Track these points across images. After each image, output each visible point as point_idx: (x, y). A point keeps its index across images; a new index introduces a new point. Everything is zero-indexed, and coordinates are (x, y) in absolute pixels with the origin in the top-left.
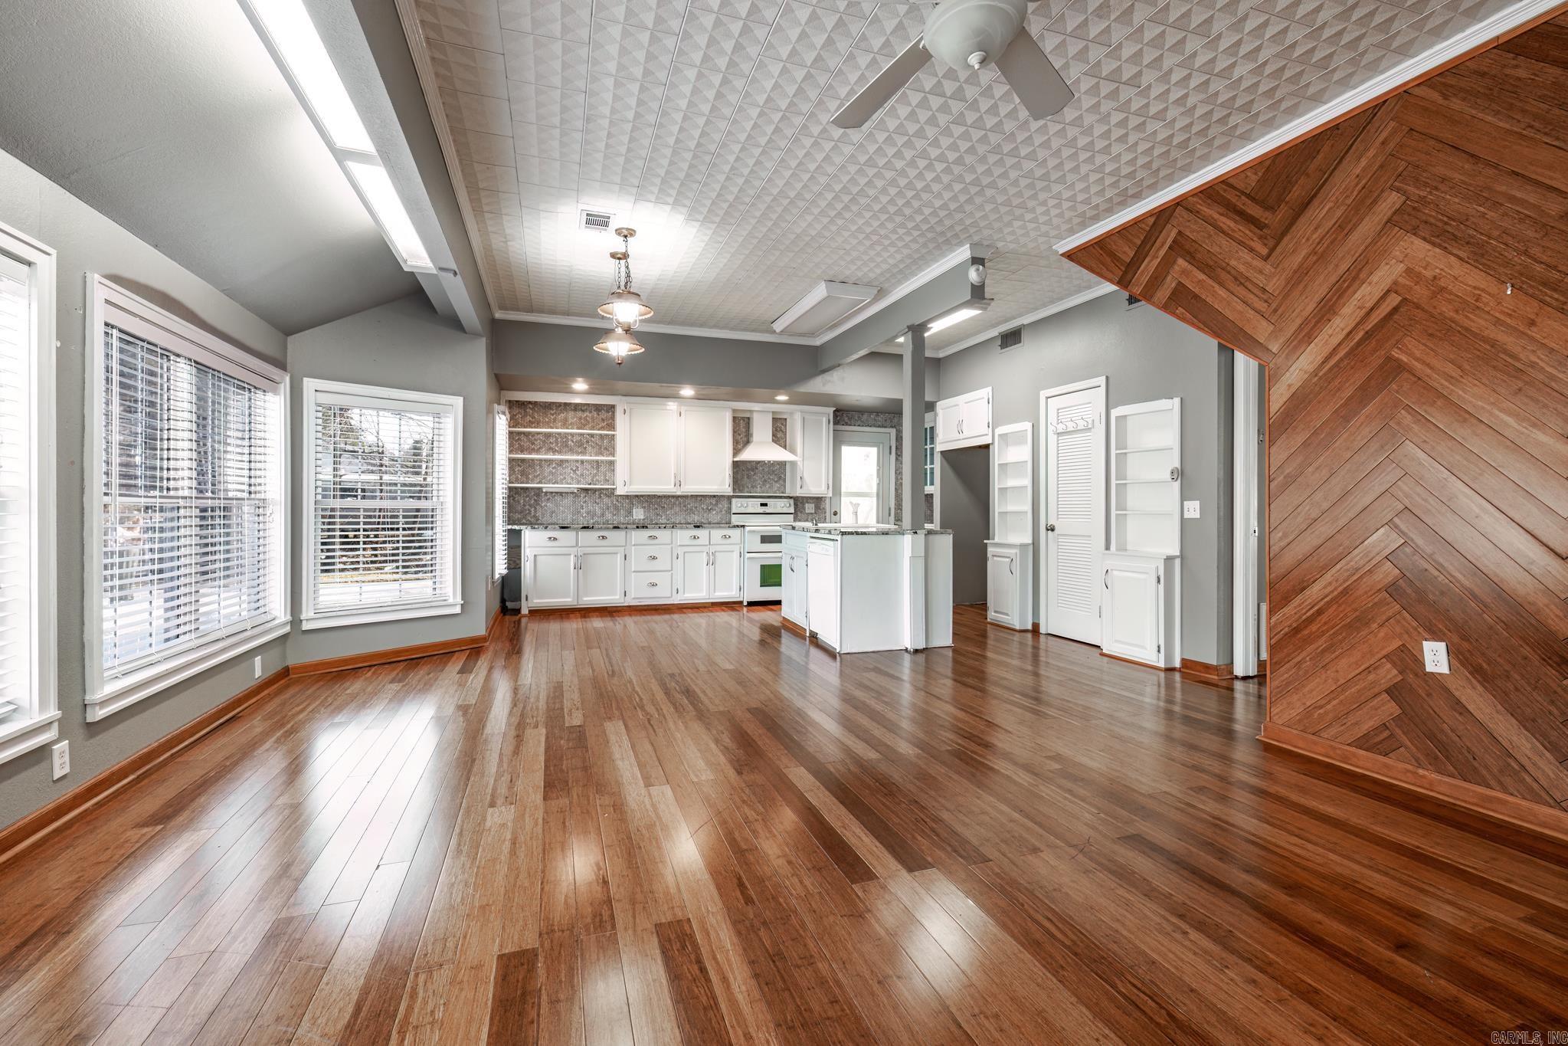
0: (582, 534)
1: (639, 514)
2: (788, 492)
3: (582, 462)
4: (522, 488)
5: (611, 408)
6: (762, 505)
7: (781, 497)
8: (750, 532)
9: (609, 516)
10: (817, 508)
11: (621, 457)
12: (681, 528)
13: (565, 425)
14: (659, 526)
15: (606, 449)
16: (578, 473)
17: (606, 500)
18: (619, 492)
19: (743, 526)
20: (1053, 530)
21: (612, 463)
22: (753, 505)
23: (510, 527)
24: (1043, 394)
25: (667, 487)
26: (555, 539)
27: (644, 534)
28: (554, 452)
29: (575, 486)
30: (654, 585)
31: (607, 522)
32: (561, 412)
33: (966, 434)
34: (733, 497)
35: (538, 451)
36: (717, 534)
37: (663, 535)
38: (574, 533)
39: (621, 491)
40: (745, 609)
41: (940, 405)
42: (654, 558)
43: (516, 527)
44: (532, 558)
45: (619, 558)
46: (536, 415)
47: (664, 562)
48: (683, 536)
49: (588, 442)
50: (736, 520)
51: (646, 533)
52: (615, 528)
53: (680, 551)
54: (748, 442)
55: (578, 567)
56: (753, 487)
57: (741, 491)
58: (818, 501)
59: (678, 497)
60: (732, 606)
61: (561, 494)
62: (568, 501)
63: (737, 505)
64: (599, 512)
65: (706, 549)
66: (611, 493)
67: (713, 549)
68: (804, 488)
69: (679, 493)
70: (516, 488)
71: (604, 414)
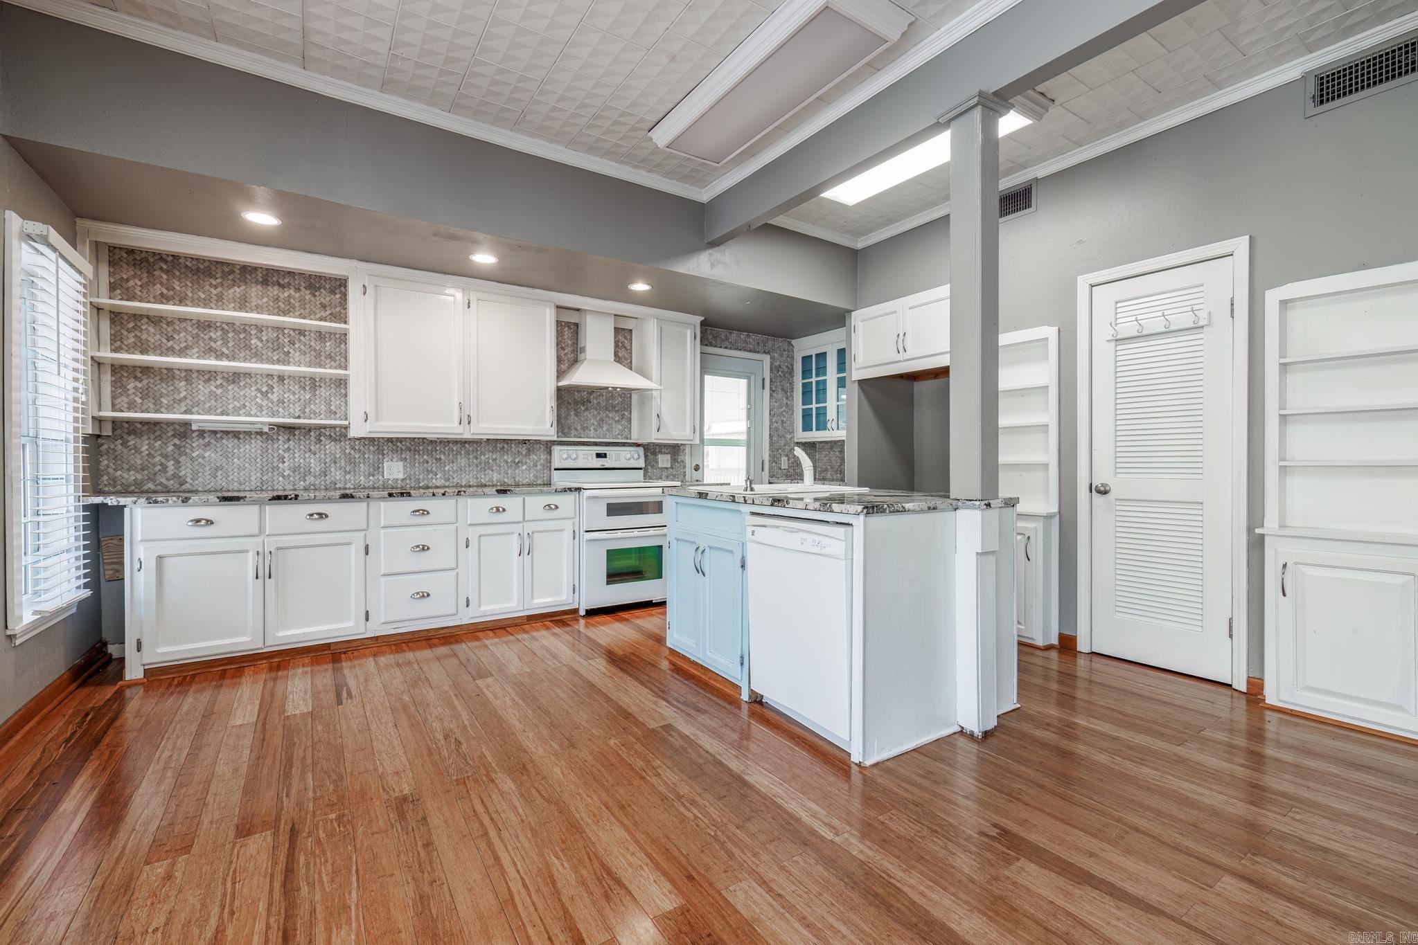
0: (272, 510)
1: (394, 470)
2: (635, 437)
3: (281, 379)
4: (144, 423)
5: (339, 285)
6: (599, 456)
7: (624, 444)
8: (590, 498)
9: (336, 474)
10: (674, 460)
11: (358, 370)
12: (474, 495)
13: (243, 304)
14: (432, 492)
15: (330, 357)
16: (274, 397)
17: (330, 447)
18: (353, 433)
19: (578, 489)
20: (1104, 492)
21: (342, 383)
22: (586, 456)
23: (98, 500)
24: (1083, 282)
25: (444, 425)
26: (210, 522)
27: (403, 508)
28: (220, 356)
29: (264, 420)
30: (424, 596)
31: (333, 486)
32: (234, 283)
33: (911, 353)
34: (554, 443)
35: (182, 353)
36: (536, 503)
37: (440, 508)
38: (255, 508)
39: (358, 429)
40: (582, 622)
41: (857, 317)
42: (425, 548)
43: (111, 501)
44: (151, 564)
45: (356, 551)
46: (177, 286)
47: (441, 556)
48: (478, 507)
49: (292, 343)
50: (560, 480)
51: (407, 506)
52: (344, 496)
53: (473, 534)
54: (575, 361)
55: (265, 574)
56: (584, 429)
57: (565, 435)
58: (675, 450)
59: (464, 443)
60: (560, 619)
61: (236, 435)
62: (252, 448)
63: (560, 456)
64: (316, 467)
65: (517, 528)
66: (340, 434)
67: (529, 528)
68: (662, 430)
69: (467, 436)
70: (130, 422)
71: (324, 297)
